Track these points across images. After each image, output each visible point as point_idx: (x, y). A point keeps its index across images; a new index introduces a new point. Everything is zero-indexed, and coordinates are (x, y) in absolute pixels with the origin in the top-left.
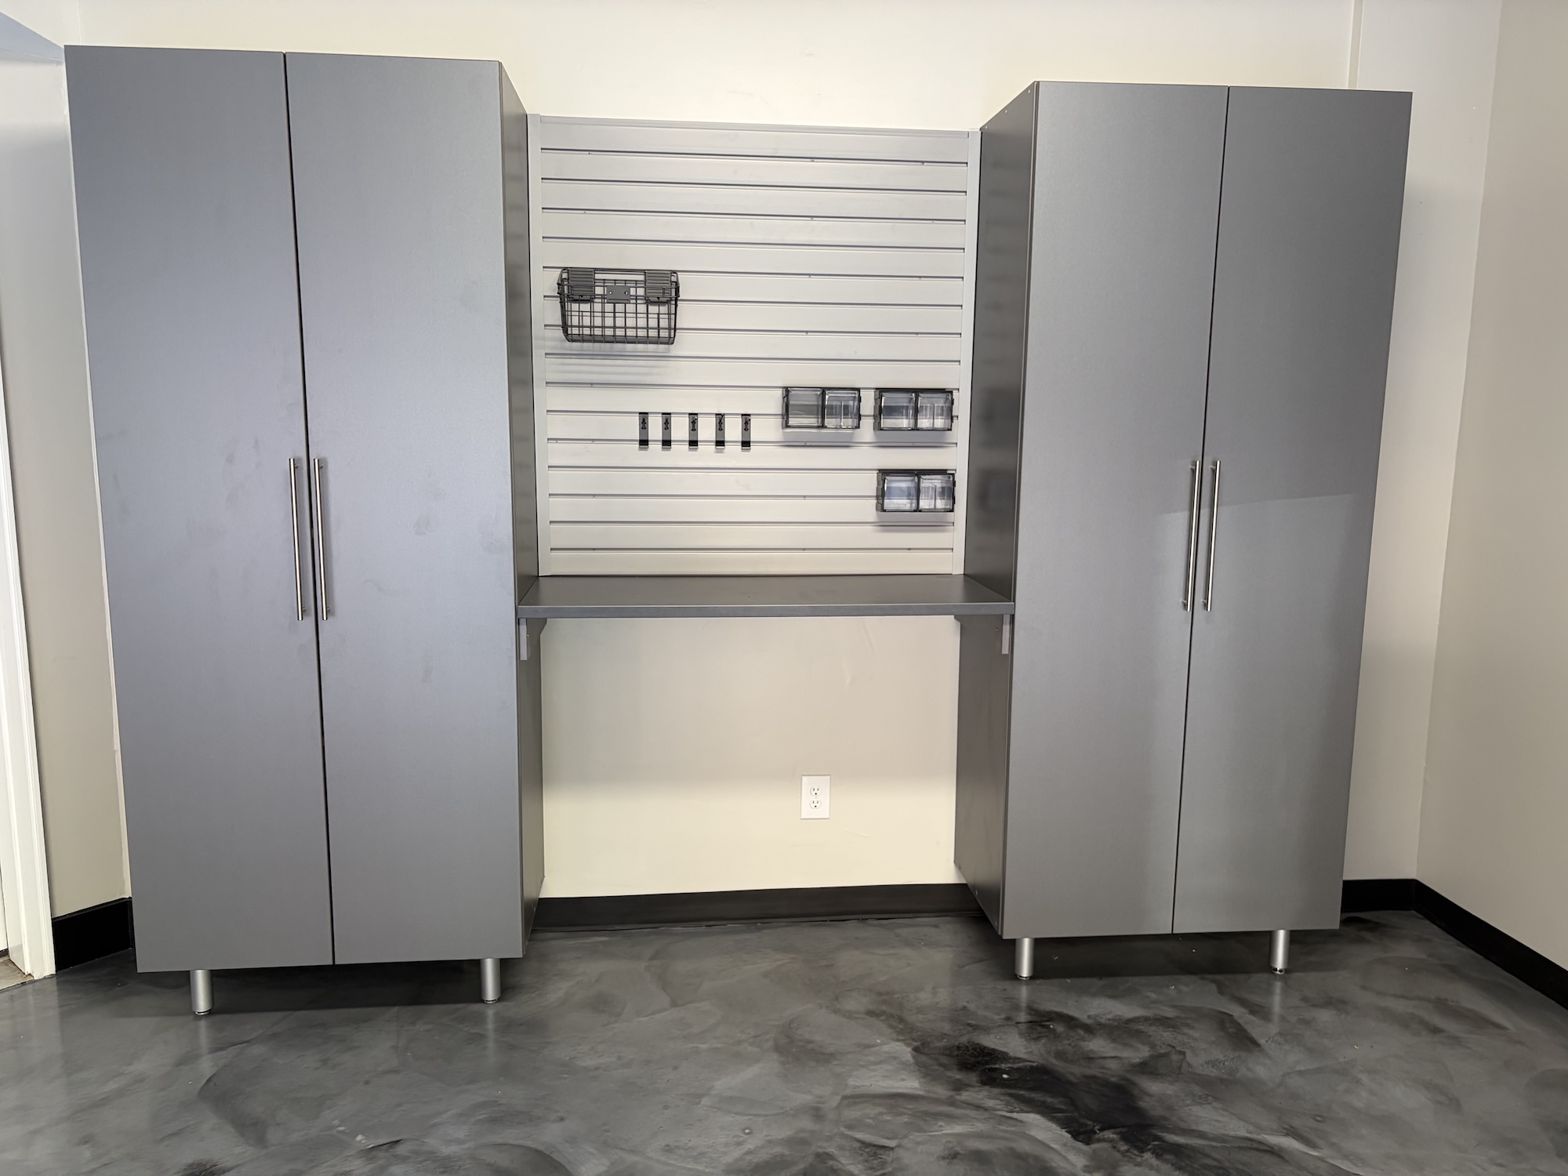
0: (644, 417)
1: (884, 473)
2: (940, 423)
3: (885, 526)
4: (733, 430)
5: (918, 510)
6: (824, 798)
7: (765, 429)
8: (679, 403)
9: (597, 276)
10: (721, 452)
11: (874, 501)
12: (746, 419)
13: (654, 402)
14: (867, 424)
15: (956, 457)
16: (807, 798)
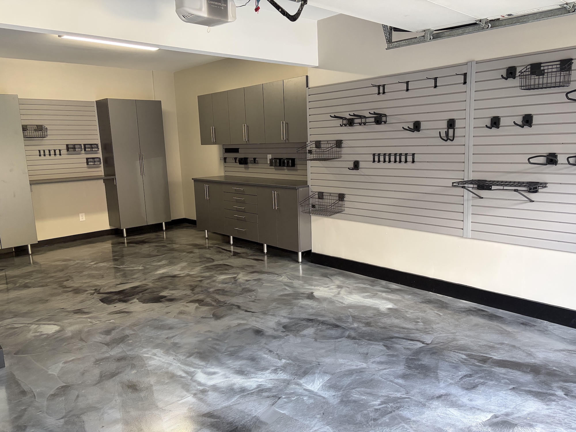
0: (40, 151)
1: (87, 159)
2: (96, 150)
3: (89, 168)
4: (57, 152)
5: (95, 164)
6: (84, 217)
7: (64, 152)
8: (46, 148)
9: (28, 126)
10: (56, 156)
11: (86, 164)
12: (60, 150)
13: (41, 148)
14: (83, 150)
15: (100, 155)
16: (81, 217)
